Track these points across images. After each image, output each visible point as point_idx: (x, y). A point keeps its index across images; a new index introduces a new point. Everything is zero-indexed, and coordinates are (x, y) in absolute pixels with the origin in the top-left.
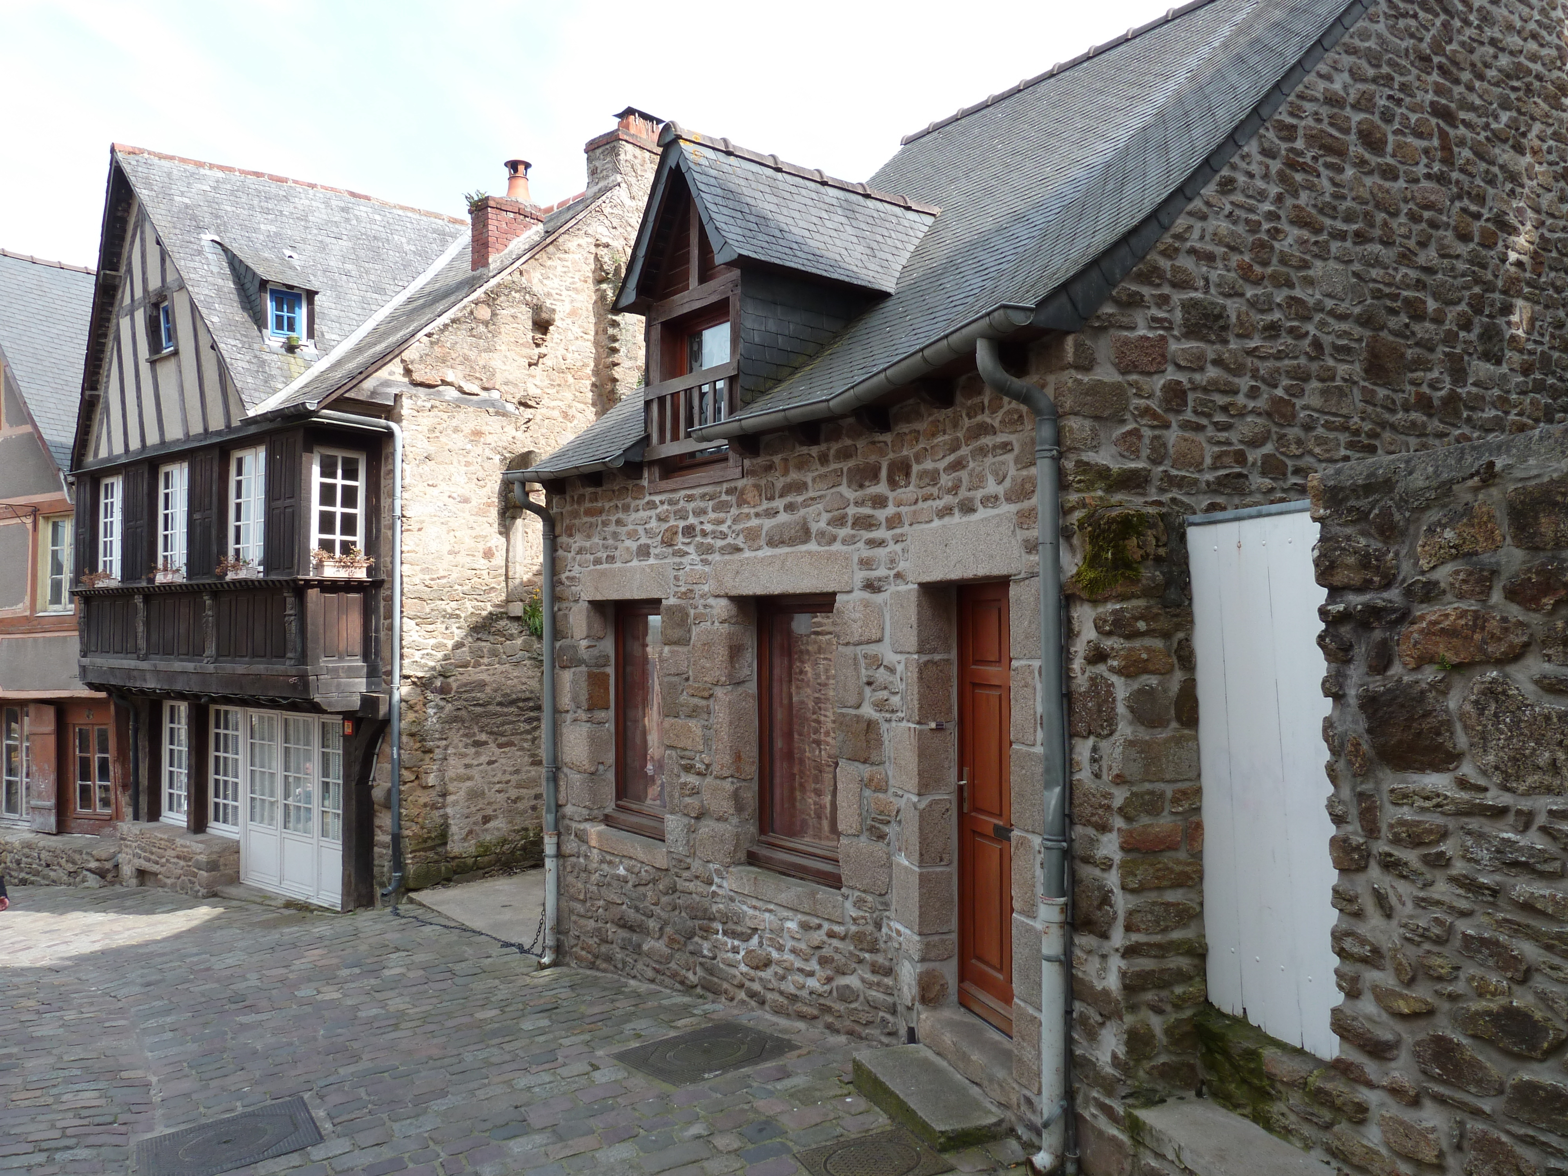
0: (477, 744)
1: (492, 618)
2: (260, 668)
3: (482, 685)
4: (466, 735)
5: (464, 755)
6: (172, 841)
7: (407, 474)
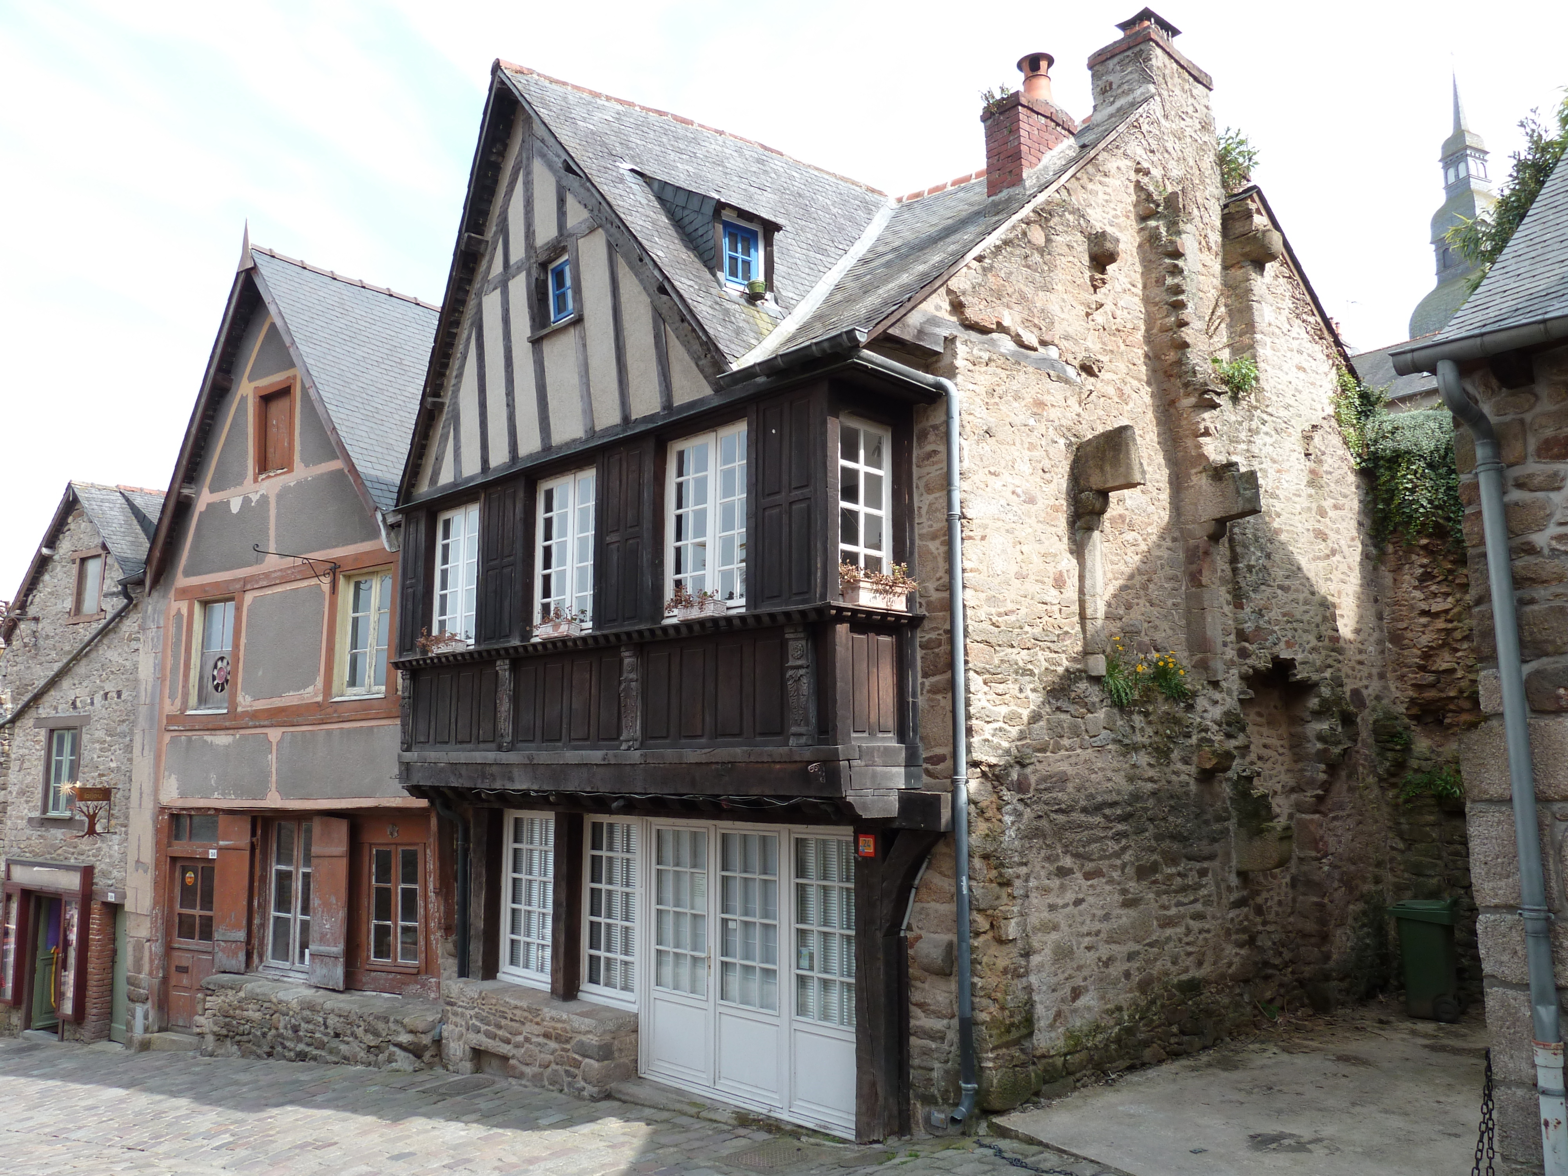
0: (1062, 872)
1: (1071, 677)
2: (736, 752)
3: (1063, 779)
4: (1048, 859)
5: (1047, 890)
6: (536, 1012)
7: (965, 453)
